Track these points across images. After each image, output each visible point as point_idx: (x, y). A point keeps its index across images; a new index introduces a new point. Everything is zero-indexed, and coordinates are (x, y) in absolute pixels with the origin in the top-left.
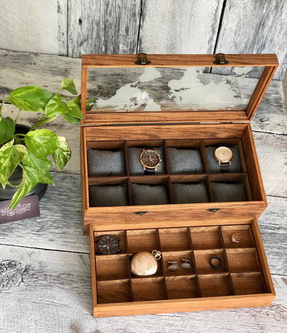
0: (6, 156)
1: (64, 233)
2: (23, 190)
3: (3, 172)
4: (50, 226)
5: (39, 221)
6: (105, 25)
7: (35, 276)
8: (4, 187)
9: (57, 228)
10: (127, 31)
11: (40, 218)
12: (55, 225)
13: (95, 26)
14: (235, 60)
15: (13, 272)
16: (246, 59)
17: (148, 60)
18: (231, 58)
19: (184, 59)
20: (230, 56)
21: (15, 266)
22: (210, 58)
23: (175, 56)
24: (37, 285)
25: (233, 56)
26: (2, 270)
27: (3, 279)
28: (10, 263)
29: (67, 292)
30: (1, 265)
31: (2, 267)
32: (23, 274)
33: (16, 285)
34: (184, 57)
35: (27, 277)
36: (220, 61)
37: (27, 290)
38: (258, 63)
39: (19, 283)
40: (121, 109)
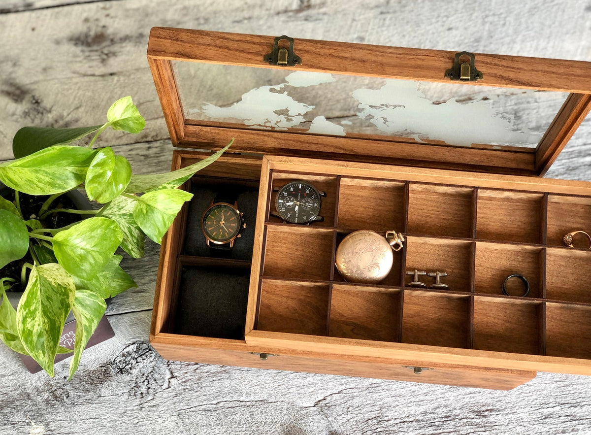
14: (500, 72)
15: (151, 364)
16: (525, 70)
17: (296, 55)
18: (491, 64)
19: (379, 59)
20: (489, 60)
21: (151, 352)
22: (441, 61)
23: (361, 48)
24: (200, 376)
25: (496, 61)
26: (130, 366)
27: (136, 383)
28: (138, 349)
29: (257, 377)
30: (123, 355)
31: (127, 360)
32: (169, 363)
33: (164, 387)
34: (380, 54)
35: (179, 366)
36: (461, 74)
37: (187, 390)
38: (553, 83)
39: (167, 381)
40: (260, 125)
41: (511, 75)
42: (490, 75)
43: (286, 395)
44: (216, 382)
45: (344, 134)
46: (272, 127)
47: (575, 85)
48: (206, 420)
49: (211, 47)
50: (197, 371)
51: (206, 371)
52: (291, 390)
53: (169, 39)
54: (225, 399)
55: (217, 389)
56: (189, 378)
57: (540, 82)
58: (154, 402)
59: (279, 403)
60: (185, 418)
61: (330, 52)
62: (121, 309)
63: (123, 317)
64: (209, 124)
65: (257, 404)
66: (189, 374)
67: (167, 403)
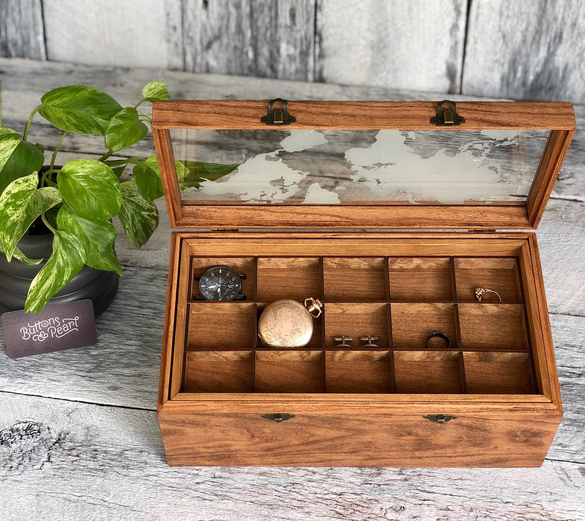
0: (19, 203)
1: (139, 376)
2: (53, 275)
3: (10, 231)
4: (113, 363)
5: (94, 353)
6: (251, 7)
7: (74, 452)
8: (9, 259)
9: (127, 366)
10: (293, 16)
11: (97, 348)
12: (124, 361)
13: (233, 10)
14: (480, 116)
15: (34, 444)
16: (503, 113)
17: (291, 115)
18: (471, 110)
19: (368, 113)
20: (468, 107)
21: (39, 434)
22: (425, 110)
23: (350, 105)
24: (75, 468)
25: (475, 107)
26: (13, 440)
27: (11, 456)
28: (29, 428)
29: (132, 483)
30: (12, 430)
31: (12, 435)
32: (51, 448)
33: (35, 467)
34: (369, 108)
35: (59, 454)
36: (445, 120)
37: (56, 476)
38: (530, 122)
39: (42, 463)
40: (256, 200)
41: (491, 118)
42: (471, 119)
43: (154, 508)
44: (89, 477)
45: (338, 202)
46: (268, 201)
47: (550, 123)
48: (62, 508)
49: (211, 114)
50: (75, 463)
51: (84, 464)
52: (161, 505)
53: (171, 110)
54: (90, 495)
55: (87, 484)
56: (65, 466)
57: (518, 122)
58: (20, 477)
59: (143, 514)
60: (42, 501)
61: (322, 110)
62: (30, 390)
63: (28, 398)
64: (206, 203)
65: (120, 508)
66: (65, 463)
67: (31, 482)
